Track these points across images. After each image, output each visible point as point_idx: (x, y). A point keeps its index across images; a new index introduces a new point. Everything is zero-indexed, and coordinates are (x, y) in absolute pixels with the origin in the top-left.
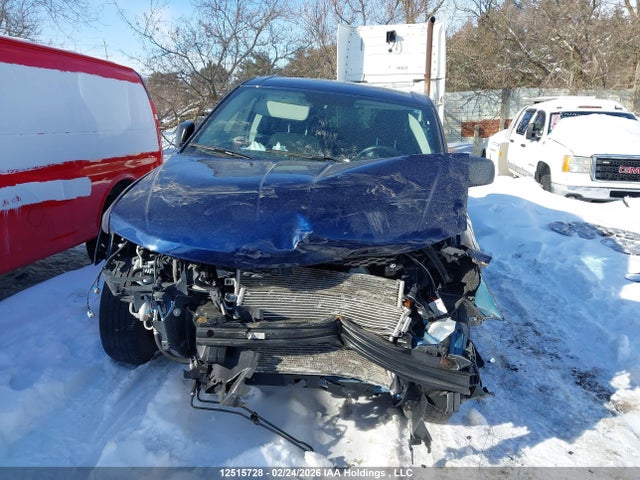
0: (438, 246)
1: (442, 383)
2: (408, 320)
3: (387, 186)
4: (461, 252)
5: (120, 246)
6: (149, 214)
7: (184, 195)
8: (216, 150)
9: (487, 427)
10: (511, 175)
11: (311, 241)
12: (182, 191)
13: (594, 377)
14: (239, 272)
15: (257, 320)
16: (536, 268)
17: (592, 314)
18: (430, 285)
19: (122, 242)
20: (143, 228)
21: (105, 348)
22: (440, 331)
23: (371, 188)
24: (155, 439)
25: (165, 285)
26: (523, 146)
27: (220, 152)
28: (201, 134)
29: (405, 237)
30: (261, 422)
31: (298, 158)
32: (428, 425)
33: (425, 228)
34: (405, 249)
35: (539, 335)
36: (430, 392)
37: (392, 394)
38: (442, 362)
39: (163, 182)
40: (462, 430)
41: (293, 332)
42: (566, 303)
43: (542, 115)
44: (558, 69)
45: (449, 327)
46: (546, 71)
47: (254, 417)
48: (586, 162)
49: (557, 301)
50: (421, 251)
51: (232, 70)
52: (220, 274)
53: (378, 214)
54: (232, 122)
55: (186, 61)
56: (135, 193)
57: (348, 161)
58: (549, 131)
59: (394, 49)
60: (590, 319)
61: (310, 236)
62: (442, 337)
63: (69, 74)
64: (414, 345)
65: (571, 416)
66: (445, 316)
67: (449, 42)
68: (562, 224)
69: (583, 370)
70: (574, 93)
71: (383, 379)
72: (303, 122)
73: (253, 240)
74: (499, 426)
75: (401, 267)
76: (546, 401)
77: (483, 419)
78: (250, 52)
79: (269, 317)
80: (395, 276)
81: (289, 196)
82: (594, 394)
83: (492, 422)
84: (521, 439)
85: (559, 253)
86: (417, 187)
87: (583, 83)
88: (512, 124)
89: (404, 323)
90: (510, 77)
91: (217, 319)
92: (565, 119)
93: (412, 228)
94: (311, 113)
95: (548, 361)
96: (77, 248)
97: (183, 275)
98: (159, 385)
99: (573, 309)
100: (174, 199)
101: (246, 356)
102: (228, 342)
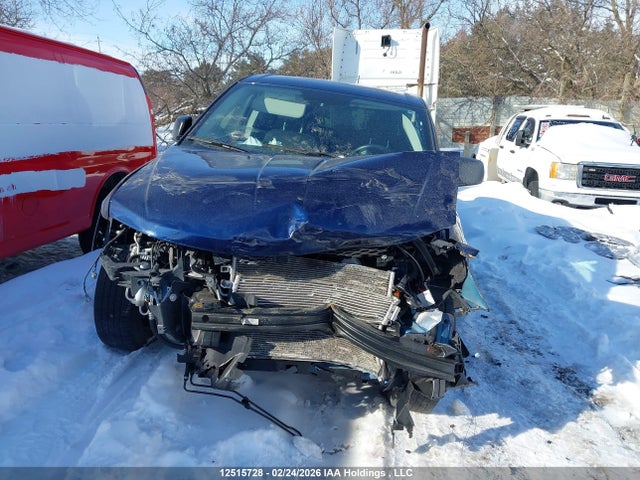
0: (428, 239)
1: (428, 370)
2: (397, 309)
3: (381, 180)
4: (449, 245)
5: (118, 232)
6: (149, 201)
7: (182, 185)
8: (213, 144)
9: (471, 417)
10: (500, 180)
11: (306, 231)
12: (181, 180)
13: (573, 372)
14: (235, 259)
15: (251, 307)
16: (521, 269)
17: (574, 313)
18: (419, 277)
19: (120, 229)
20: (143, 215)
21: (98, 333)
22: (428, 321)
23: (365, 182)
24: (147, 420)
25: (163, 271)
26: (513, 152)
27: (217, 144)
28: (199, 127)
29: (396, 229)
30: (252, 406)
31: (294, 153)
32: (413, 414)
33: (416, 221)
34: (397, 241)
35: (523, 332)
36: (416, 379)
37: (380, 380)
38: (429, 349)
39: (162, 171)
40: (446, 419)
41: (285, 318)
42: (549, 303)
43: (531, 122)
44: (548, 80)
45: (436, 317)
46: (536, 79)
47: (246, 402)
48: (573, 169)
49: (540, 300)
50: (410, 244)
51: (227, 70)
52: (217, 261)
53: (371, 207)
54: (230, 116)
55: (181, 58)
56: (136, 181)
57: (342, 157)
58: (538, 138)
59: (388, 54)
60: (572, 319)
61: (306, 226)
62: (430, 326)
63: (67, 66)
64: (402, 333)
65: (550, 408)
66: (433, 307)
67: (443, 49)
68: (548, 228)
69: (563, 366)
70: (563, 103)
71: (372, 365)
72: (299, 119)
73: (249, 229)
74: (482, 417)
75: (392, 258)
76: (527, 394)
77: (466, 409)
78: (245, 52)
79: (263, 305)
80: (386, 267)
81: (285, 188)
82: (573, 389)
83: (475, 413)
84: (502, 428)
85: (544, 256)
86: (409, 182)
87: (572, 93)
88: (502, 130)
89: (393, 313)
90: (501, 85)
91: (212, 305)
92: (554, 127)
93: (404, 221)
94: (307, 110)
95: (530, 357)
96: (68, 239)
97: (180, 262)
98: (151, 371)
99: (555, 309)
100: (173, 187)
101: (239, 341)
102: (222, 327)
